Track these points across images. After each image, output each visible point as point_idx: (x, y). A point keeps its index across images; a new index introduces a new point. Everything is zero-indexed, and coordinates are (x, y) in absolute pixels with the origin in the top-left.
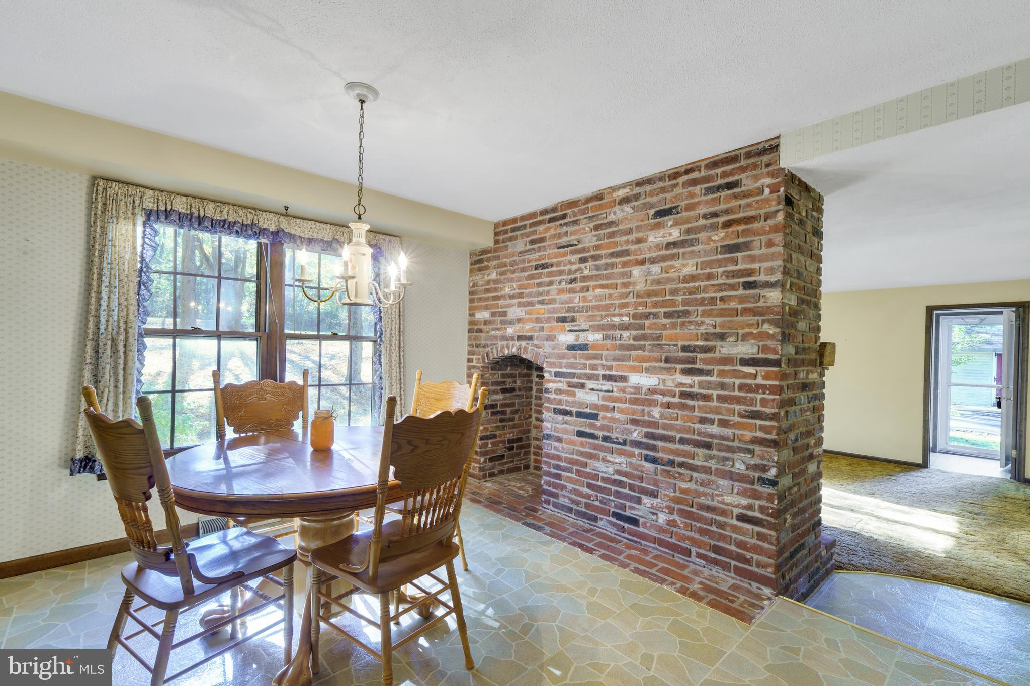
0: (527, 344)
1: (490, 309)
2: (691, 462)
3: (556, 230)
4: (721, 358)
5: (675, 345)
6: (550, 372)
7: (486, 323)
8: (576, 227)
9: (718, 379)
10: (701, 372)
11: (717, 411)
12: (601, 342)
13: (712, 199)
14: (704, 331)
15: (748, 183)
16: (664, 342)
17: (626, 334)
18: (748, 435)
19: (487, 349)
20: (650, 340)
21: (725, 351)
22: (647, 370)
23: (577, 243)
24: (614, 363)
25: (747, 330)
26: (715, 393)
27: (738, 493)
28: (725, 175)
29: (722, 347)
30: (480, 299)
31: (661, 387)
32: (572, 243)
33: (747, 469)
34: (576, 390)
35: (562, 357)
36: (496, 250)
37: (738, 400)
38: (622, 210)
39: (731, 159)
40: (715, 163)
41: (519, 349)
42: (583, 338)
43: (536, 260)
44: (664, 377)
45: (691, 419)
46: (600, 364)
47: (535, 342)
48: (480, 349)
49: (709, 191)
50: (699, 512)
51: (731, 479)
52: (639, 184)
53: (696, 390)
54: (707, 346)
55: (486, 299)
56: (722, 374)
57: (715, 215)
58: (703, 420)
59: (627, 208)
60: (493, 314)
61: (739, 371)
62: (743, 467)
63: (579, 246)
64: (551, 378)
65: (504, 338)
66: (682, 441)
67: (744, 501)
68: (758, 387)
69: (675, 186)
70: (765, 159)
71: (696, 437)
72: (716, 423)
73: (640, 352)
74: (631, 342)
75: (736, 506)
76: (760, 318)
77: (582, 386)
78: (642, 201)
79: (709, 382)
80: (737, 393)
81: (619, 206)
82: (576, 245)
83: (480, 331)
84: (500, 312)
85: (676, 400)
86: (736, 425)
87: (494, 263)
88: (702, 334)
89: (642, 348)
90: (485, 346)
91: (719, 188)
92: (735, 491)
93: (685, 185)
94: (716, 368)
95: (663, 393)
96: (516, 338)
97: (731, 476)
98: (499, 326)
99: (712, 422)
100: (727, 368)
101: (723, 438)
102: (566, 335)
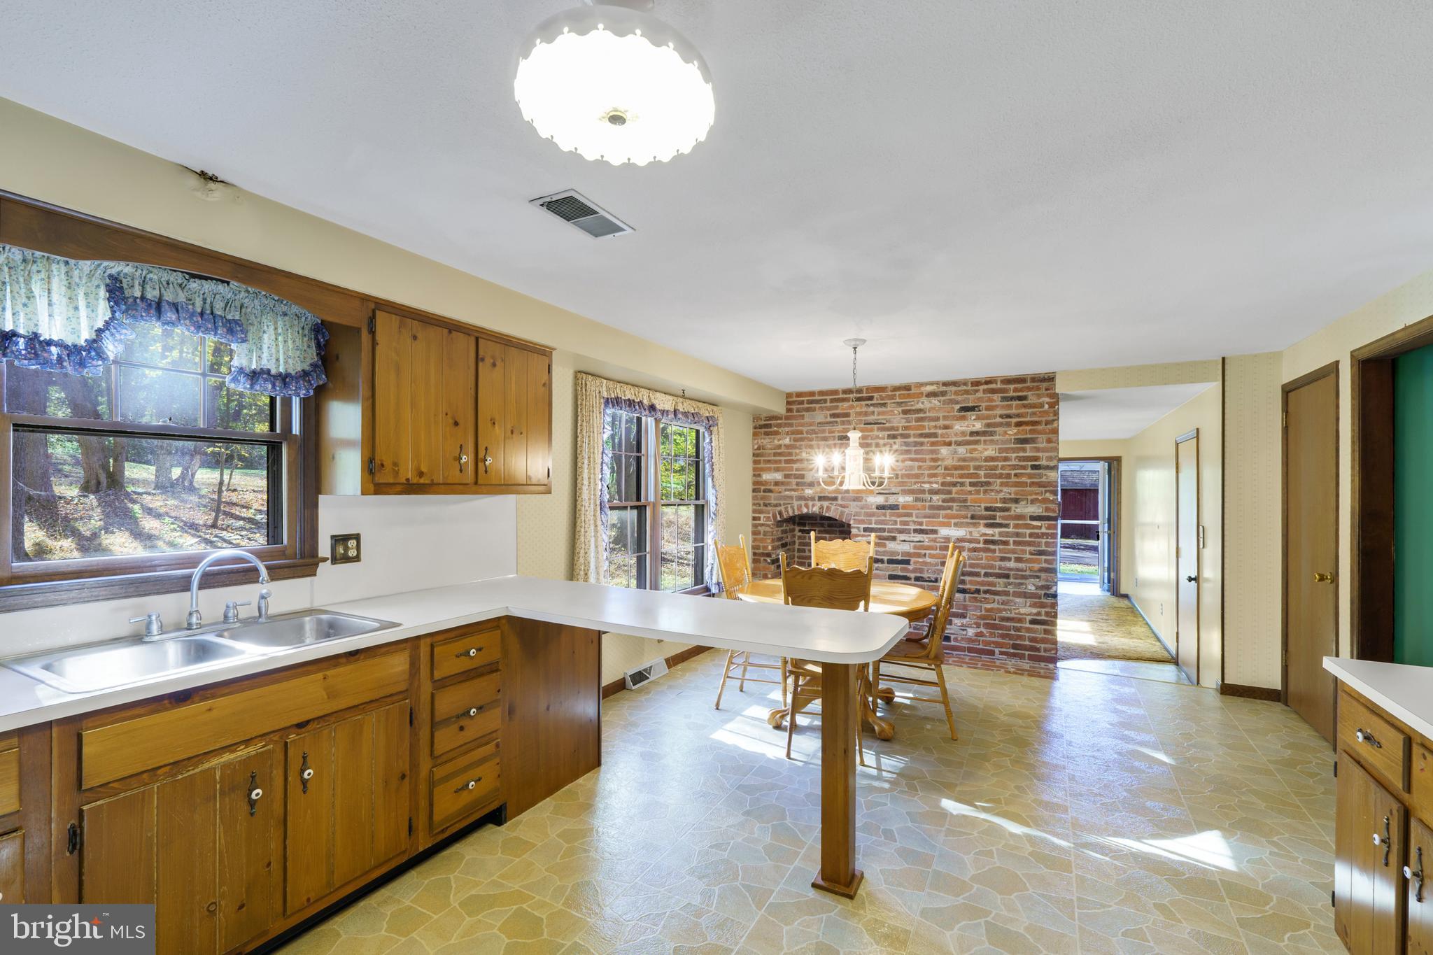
0: (830, 504)
1: (782, 471)
2: (994, 589)
3: (861, 408)
4: (1016, 516)
5: (979, 506)
6: (858, 528)
7: (777, 483)
8: (883, 409)
9: (1014, 530)
10: (1000, 525)
11: (1014, 552)
12: (911, 504)
13: (1007, 405)
14: (1002, 497)
15: (1032, 399)
16: (969, 504)
17: (935, 497)
18: (1037, 566)
19: (779, 508)
20: (957, 502)
21: (1018, 511)
22: (956, 525)
23: (885, 422)
24: (924, 520)
25: (1034, 497)
26: (1011, 540)
27: (1030, 606)
28: (1016, 390)
29: (1016, 508)
30: (769, 461)
31: (968, 537)
32: (879, 421)
33: (1036, 589)
34: (887, 542)
35: (872, 515)
36: (787, 418)
37: (1029, 544)
38: (931, 403)
39: (1020, 380)
40: (1008, 381)
41: (822, 507)
42: (892, 500)
43: (838, 432)
44: (970, 530)
45: (993, 559)
46: (910, 521)
47: (840, 502)
48: (769, 508)
49: (1004, 399)
50: (1001, 623)
51: (1025, 597)
52: (945, 384)
53: (996, 538)
54: (1005, 507)
55: (776, 462)
56: (1016, 526)
57: (1009, 416)
58: (1003, 559)
59: (935, 402)
60: (786, 476)
61: (1029, 524)
62: (1033, 588)
63: (887, 425)
64: (859, 533)
65: (800, 498)
66: (986, 575)
67: (1035, 611)
68: (1043, 534)
69: (977, 391)
70: (1045, 385)
71: (997, 571)
72: (1013, 560)
73: (949, 511)
74: (940, 503)
75: (1029, 615)
76: (1044, 489)
77: (894, 539)
78: (948, 397)
79: (1007, 532)
80: (1028, 539)
81: (926, 398)
82: (884, 424)
83: (770, 491)
84: (795, 474)
85: (981, 545)
86: (1028, 561)
87: (787, 429)
88: (1000, 499)
89: (950, 508)
90: (776, 506)
91: (1012, 399)
92: (1028, 604)
93: (985, 391)
94: (1012, 523)
95: (970, 541)
96: (817, 498)
97: (1025, 595)
98: (794, 487)
99: (1009, 559)
100: (1021, 522)
101: (1018, 570)
102: (875, 497)
